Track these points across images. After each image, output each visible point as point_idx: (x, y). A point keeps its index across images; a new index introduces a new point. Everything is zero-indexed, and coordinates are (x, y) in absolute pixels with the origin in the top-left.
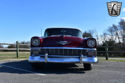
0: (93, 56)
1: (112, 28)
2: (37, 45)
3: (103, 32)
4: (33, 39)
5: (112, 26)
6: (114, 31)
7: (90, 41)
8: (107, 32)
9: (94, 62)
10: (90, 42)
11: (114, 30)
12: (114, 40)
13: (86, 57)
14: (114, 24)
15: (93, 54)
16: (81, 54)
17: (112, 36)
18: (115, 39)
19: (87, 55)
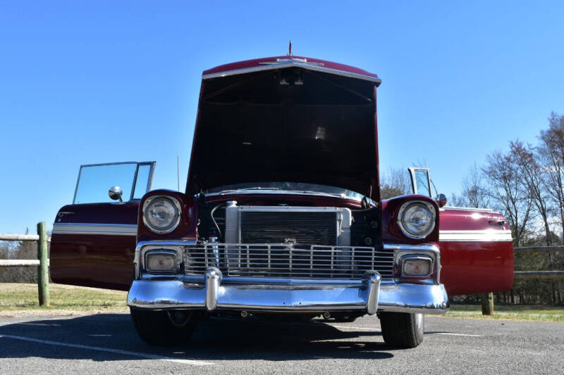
0: (426, 281)
1: (508, 159)
2: (166, 228)
3: (466, 182)
4: (149, 200)
5: (506, 151)
6: (519, 179)
7: (412, 210)
8: (485, 183)
9: (432, 307)
10: (411, 213)
11: (519, 172)
12: (520, 221)
13: (392, 284)
14: (521, 144)
15: (423, 269)
16: (370, 268)
17: (511, 204)
18: (527, 218)
19: (398, 275)
